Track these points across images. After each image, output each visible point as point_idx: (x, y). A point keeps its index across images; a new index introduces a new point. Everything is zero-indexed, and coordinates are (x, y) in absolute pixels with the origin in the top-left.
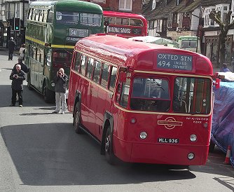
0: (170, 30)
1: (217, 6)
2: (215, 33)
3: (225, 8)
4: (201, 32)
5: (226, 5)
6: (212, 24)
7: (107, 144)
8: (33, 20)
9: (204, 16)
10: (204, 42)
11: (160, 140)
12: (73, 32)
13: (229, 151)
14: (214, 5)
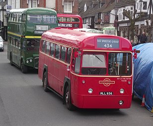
0: (97, 24)
1: (126, 7)
2: (126, 25)
3: (132, 9)
4: (116, 24)
5: (132, 6)
6: (124, 19)
7: (67, 97)
8: (10, 21)
9: (118, 14)
10: (118, 30)
11: (101, 93)
12: (39, 28)
13: (144, 98)
14: (124, 7)
